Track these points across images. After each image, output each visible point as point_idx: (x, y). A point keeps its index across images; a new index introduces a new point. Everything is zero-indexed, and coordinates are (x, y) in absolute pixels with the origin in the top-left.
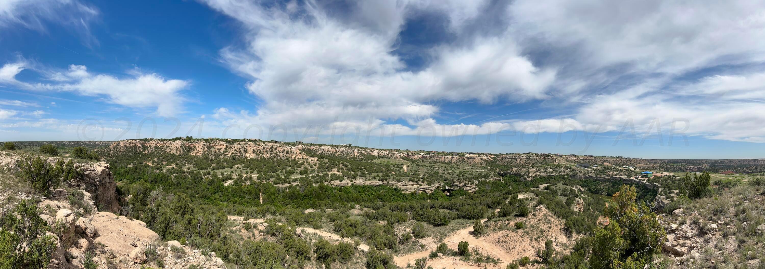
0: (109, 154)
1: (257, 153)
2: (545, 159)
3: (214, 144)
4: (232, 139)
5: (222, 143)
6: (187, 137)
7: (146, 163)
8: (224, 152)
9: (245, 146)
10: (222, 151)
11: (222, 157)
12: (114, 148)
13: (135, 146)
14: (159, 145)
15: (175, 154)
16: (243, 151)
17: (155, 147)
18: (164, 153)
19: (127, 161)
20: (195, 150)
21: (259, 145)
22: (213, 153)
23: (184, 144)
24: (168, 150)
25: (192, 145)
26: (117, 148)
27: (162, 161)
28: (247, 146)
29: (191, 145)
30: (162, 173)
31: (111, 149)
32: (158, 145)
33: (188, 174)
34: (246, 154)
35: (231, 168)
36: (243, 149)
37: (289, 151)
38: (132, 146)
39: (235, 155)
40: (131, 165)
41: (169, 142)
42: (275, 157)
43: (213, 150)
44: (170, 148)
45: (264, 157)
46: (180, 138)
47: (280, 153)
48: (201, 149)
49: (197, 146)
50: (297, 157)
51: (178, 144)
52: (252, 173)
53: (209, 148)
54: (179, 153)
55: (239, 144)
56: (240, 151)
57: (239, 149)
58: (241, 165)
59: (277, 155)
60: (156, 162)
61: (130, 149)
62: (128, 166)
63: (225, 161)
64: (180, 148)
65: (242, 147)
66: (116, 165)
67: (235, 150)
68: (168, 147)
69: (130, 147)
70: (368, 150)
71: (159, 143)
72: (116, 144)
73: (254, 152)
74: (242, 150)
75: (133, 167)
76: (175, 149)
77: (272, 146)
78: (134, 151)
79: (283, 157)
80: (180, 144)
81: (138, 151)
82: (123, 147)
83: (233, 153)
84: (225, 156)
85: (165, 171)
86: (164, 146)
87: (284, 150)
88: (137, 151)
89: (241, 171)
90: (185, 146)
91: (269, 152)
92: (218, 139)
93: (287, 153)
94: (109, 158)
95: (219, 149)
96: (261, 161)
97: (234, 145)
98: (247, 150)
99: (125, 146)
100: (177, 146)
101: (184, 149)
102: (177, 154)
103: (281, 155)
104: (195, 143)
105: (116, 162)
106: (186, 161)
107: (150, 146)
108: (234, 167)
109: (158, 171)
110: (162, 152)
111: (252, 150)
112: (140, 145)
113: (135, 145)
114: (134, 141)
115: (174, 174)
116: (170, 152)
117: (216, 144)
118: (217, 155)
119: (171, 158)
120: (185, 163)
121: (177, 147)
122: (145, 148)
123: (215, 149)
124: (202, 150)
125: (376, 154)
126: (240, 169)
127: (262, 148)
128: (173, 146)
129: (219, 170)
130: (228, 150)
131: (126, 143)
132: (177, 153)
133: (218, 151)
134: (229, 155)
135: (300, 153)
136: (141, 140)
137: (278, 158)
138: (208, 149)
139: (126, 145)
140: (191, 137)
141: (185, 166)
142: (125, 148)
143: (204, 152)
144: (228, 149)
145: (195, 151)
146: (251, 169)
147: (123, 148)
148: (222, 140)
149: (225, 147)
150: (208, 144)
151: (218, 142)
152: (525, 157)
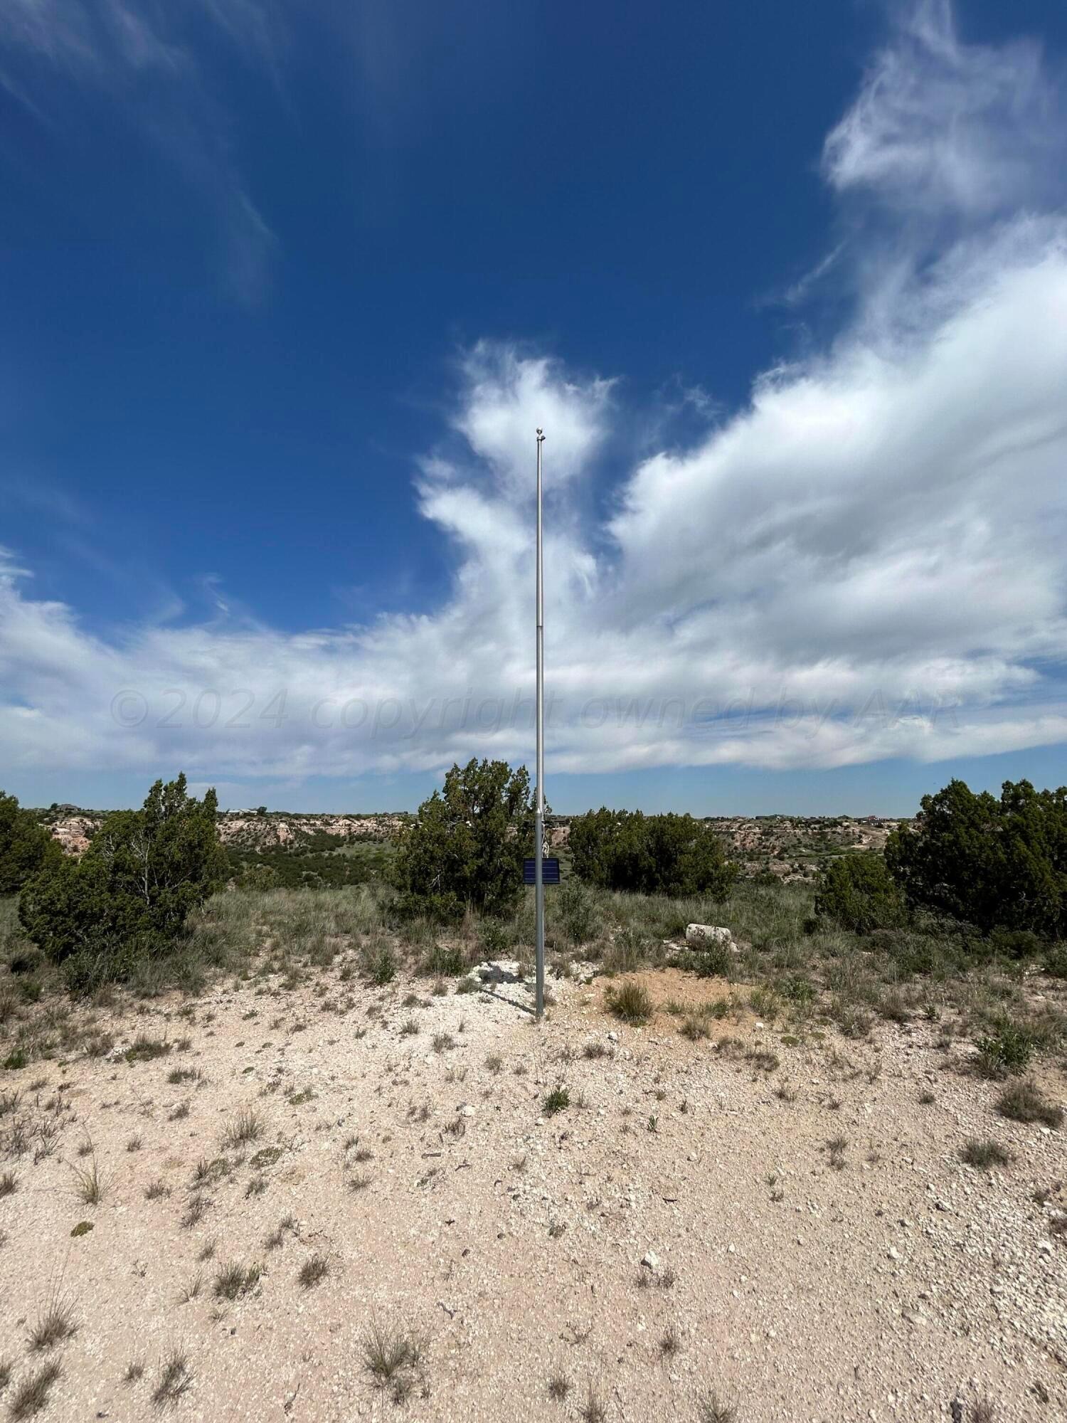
70: (318, 823)
125: (343, 832)
152: (757, 830)
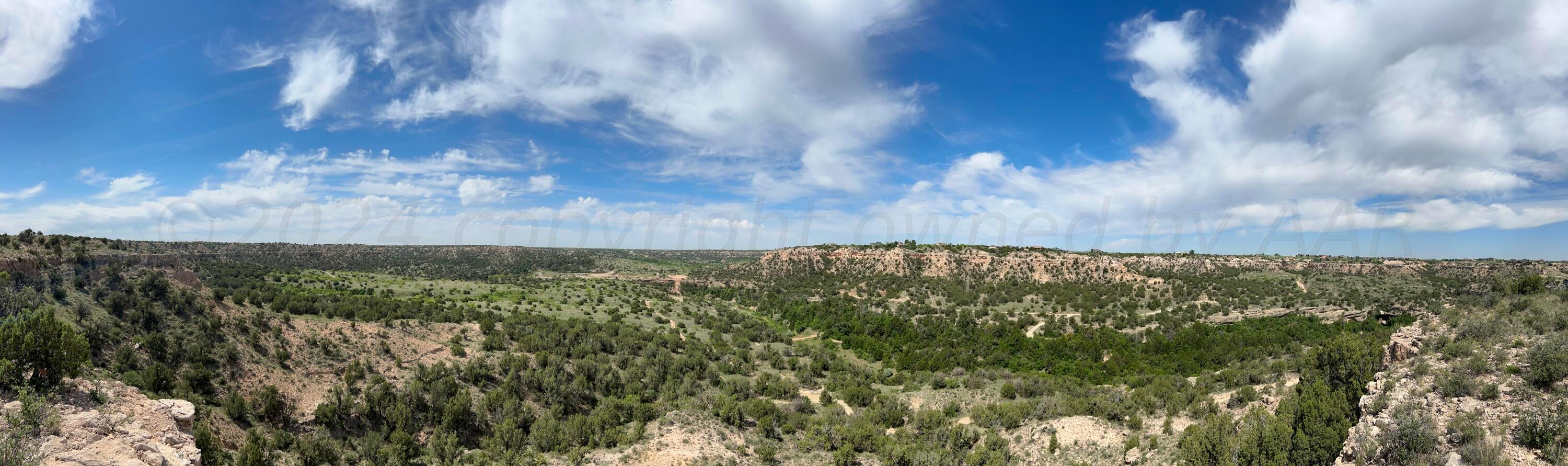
0: (761, 274)
1: (1052, 272)
2: (1522, 269)
3: (968, 254)
4: (998, 247)
5: (982, 253)
6: (907, 241)
7: (846, 294)
8: (988, 269)
9: (1029, 259)
10: (985, 268)
11: (988, 279)
12: (768, 264)
13: (810, 260)
14: (858, 257)
15: (896, 273)
16: (1025, 269)
17: (849, 260)
18: (872, 272)
19: (802, 289)
20: (933, 266)
21: (1053, 258)
22: (970, 273)
23: (909, 255)
24: (880, 267)
25: (924, 256)
26: (776, 264)
27: (877, 288)
28: (1032, 260)
29: (921, 256)
30: (890, 314)
31: (761, 266)
32: (854, 256)
33: (944, 315)
34: (1034, 274)
35: (1020, 301)
36: (1026, 266)
37: (1108, 267)
38: (803, 259)
39: (1013, 277)
40: (817, 298)
41: (878, 252)
42: (1085, 279)
43: (968, 267)
44: (883, 263)
45: (1066, 279)
46: (896, 243)
47: (1092, 271)
48: (946, 264)
49: (934, 259)
50: (1124, 278)
51: (898, 255)
52: (1064, 310)
53: (959, 262)
54: (902, 271)
55: (1016, 256)
56: (1021, 269)
57: (1019, 265)
58: (1037, 295)
59: (1088, 275)
60: (864, 292)
61: (801, 266)
62: (811, 299)
63: (1002, 287)
64: (902, 262)
65: (1023, 262)
66: (781, 297)
67: (1012, 267)
68: (878, 260)
69: (800, 261)
71: (856, 253)
72: (770, 256)
73: (1047, 271)
74: (1024, 266)
75: (823, 303)
76: (894, 264)
77: (1077, 259)
78: (808, 268)
79: (1100, 278)
80: (902, 254)
81: (816, 268)
82: (786, 261)
83: (1008, 273)
84: (993, 277)
85: (893, 310)
86: (868, 259)
87: (1098, 267)
88: (814, 269)
89: (1042, 307)
90: (911, 259)
91: (1072, 270)
92: (973, 247)
93: (1105, 271)
94: (763, 284)
95: (978, 265)
96: (1066, 288)
97: (1008, 258)
98: (1033, 267)
99: (790, 259)
100: (897, 258)
101: (911, 264)
102: (901, 274)
103: (1095, 275)
104: (929, 253)
105: (779, 292)
106: (927, 288)
107: (838, 259)
108: (1024, 298)
109: (880, 310)
110: (869, 271)
111: (1043, 267)
112: (818, 258)
113: (809, 257)
114: (806, 250)
115: (917, 316)
116: (884, 270)
117: (971, 255)
118: (978, 276)
119: (894, 284)
120: (926, 292)
121: (896, 261)
122: (828, 263)
123: (971, 264)
124: (947, 267)
126: (1037, 302)
127: (1059, 262)
128: (887, 257)
129: (998, 305)
130: (997, 267)
131: (791, 254)
132: (898, 272)
133: (977, 268)
134: (1002, 276)
135: (1129, 271)
136: (819, 247)
137: (1092, 281)
138: (957, 264)
139: (792, 257)
140: (914, 241)
141: (929, 298)
142: (792, 264)
143: (952, 270)
144: (995, 264)
145: (933, 269)
146: (1058, 303)
147: (786, 264)
148: (979, 248)
149: (989, 260)
150: (957, 255)
151: (974, 251)
152: (1486, 266)
